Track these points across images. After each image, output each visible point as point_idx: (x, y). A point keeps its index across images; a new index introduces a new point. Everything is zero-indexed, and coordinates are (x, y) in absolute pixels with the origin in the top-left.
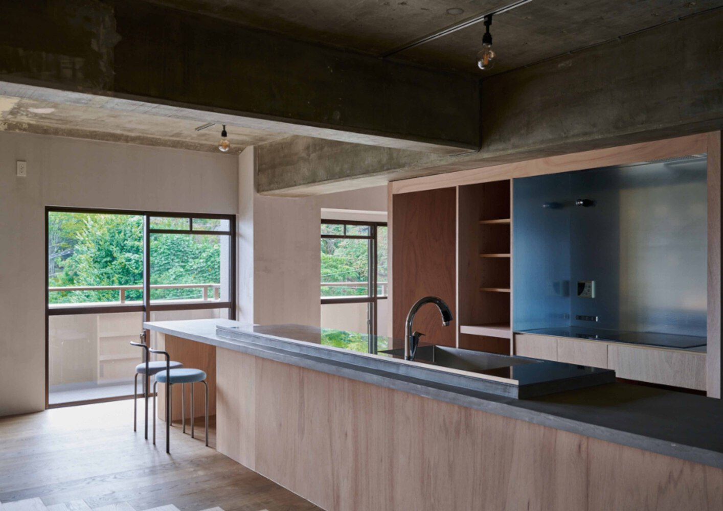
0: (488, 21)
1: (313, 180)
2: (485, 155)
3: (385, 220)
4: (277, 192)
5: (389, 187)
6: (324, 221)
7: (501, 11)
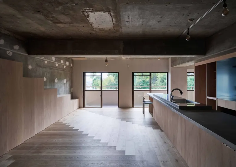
0: (189, 29)
1: (179, 64)
2: (206, 56)
3: (194, 71)
4: (174, 67)
5: (195, 64)
6: (188, 72)
7: (190, 27)
